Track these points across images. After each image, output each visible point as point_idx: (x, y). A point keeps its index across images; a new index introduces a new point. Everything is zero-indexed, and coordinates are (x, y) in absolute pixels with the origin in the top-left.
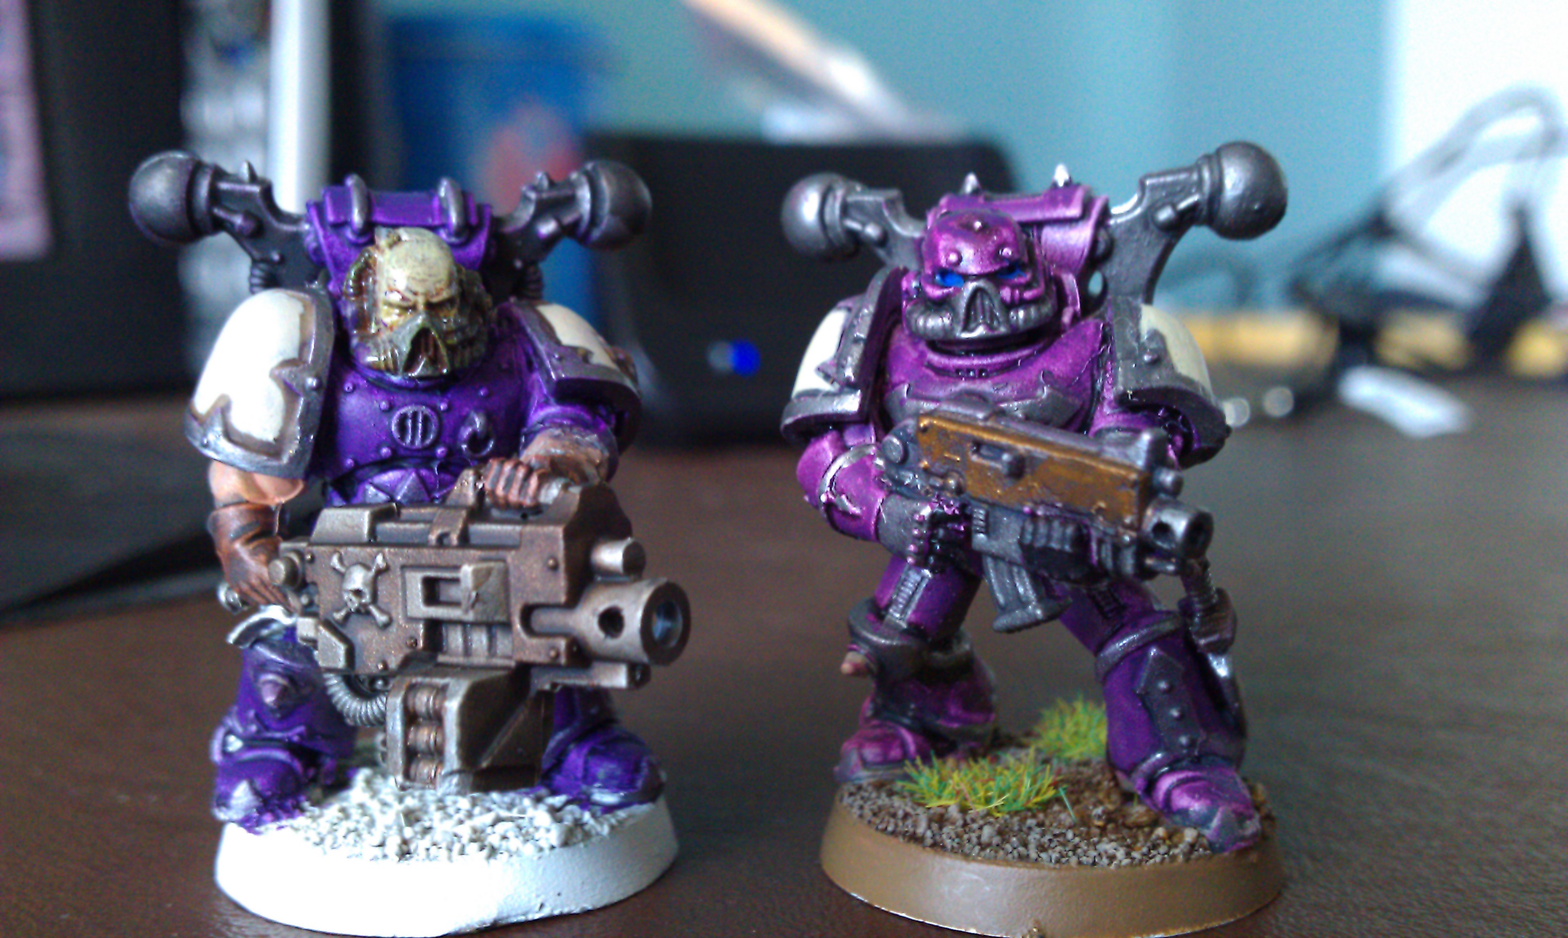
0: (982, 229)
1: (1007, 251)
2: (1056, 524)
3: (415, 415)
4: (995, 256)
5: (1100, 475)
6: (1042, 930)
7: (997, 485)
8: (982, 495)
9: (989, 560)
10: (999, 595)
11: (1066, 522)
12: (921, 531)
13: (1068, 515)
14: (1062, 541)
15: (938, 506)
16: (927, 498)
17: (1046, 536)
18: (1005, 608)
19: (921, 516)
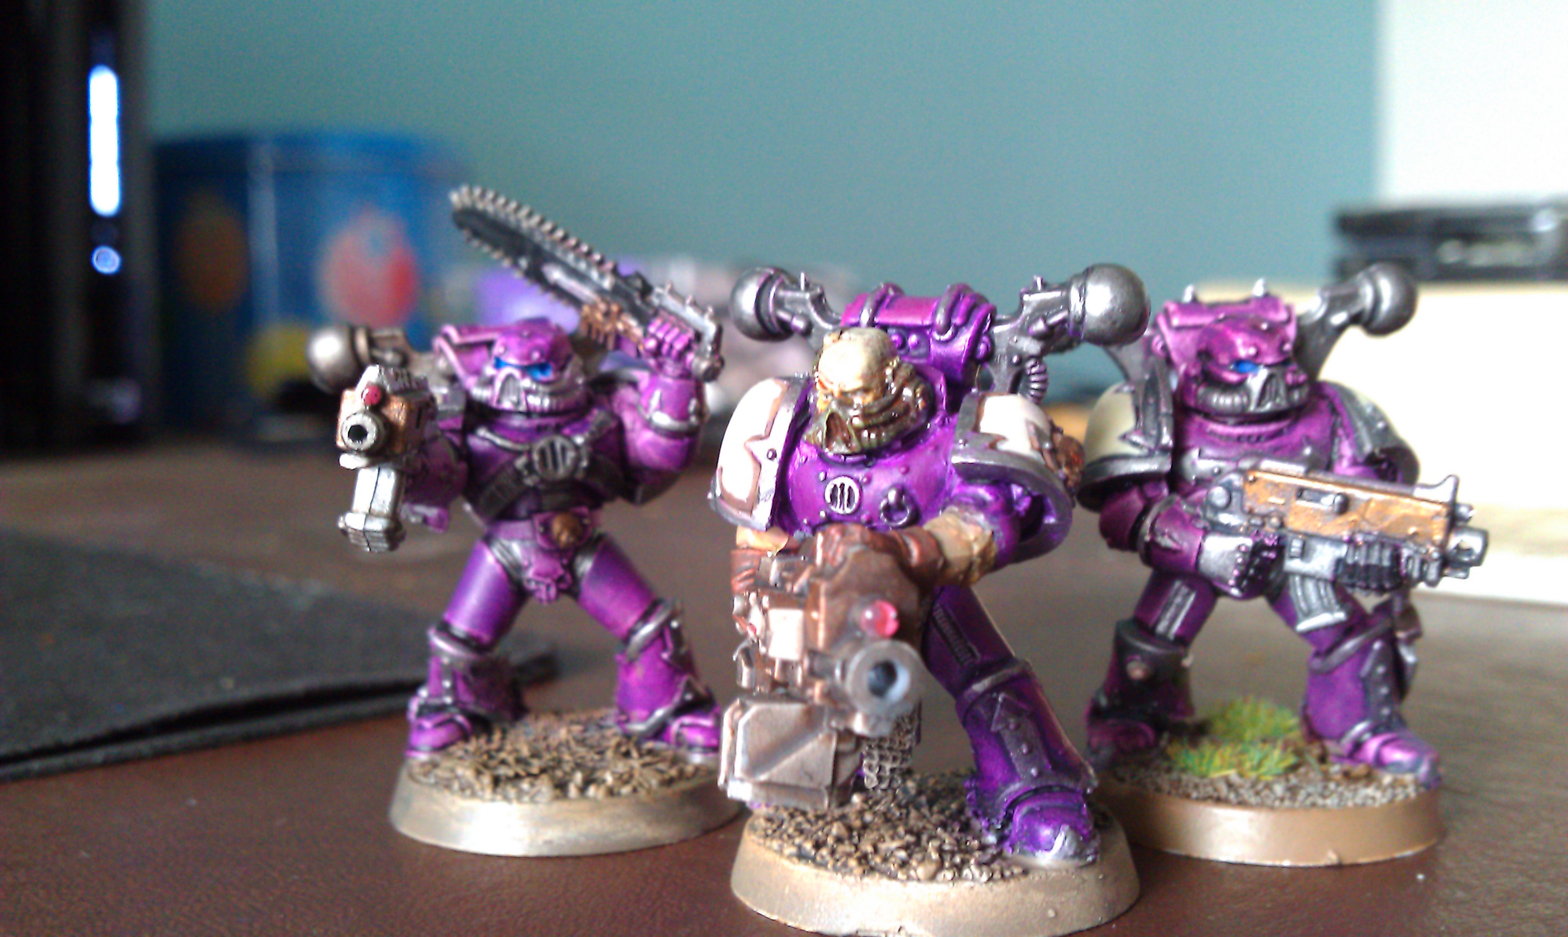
0: (1269, 329)
1: (1288, 347)
3: (842, 486)
4: (1280, 351)
5: (1418, 510)
6: (1340, 858)
7: (1319, 521)
8: (1302, 529)
9: (1297, 579)
10: (1303, 605)
11: (1383, 546)
12: (1244, 559)
13: (1384, 540)
14: (1380, 559)
15: (1258, 539)
16: (1247, 534)
17: (1368, 556)
18: (1309, 614)
19: (1247, 547)
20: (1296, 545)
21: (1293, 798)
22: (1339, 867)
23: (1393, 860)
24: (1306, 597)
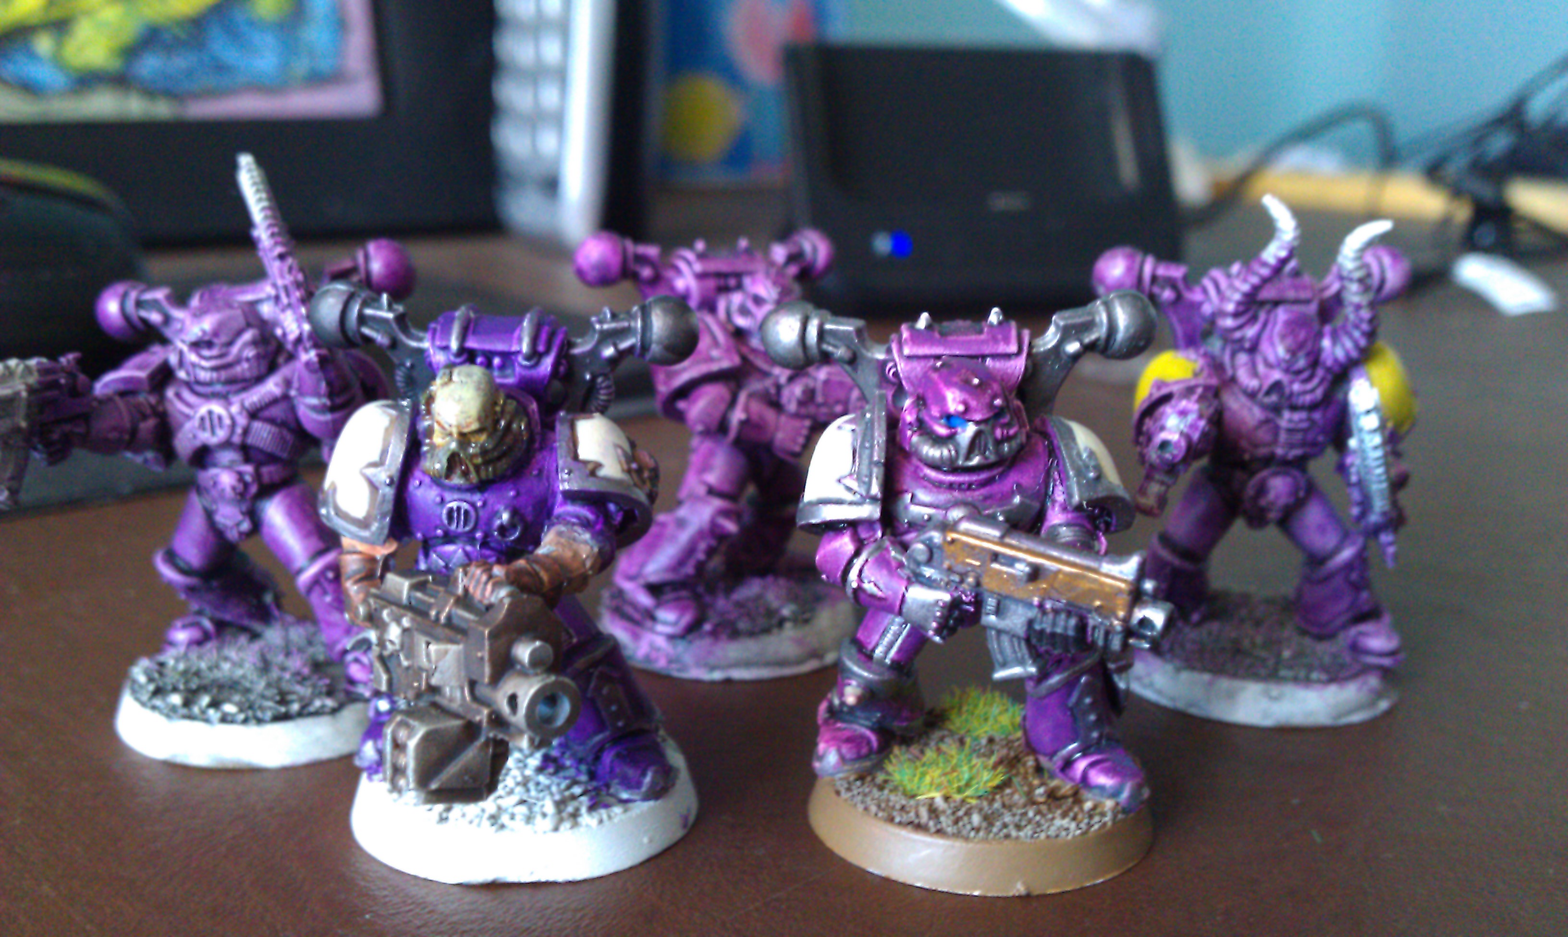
0: (980, 385)
1: (998, 402)
2: (1063, 616)
3: (459, 509)
4: (991, 405)
5: (1102, 584)
6: (1027, 888)
7: (1012, 585)
8: (997, 590)
9: (993, 633)
10: (999, 657)
11: (1069, 614)
12: (942, 614)
13: (1071, 609)
14: (1066, 628)
15: (956, 594)
16: (947, 587)
17: (1054, 624)
18: (1004, 665)
19: (945, 603)
20: (991, 603)
21: (988, 830)
22: (1027, 898)
23: (1083, 889)
24: (1002, 652)
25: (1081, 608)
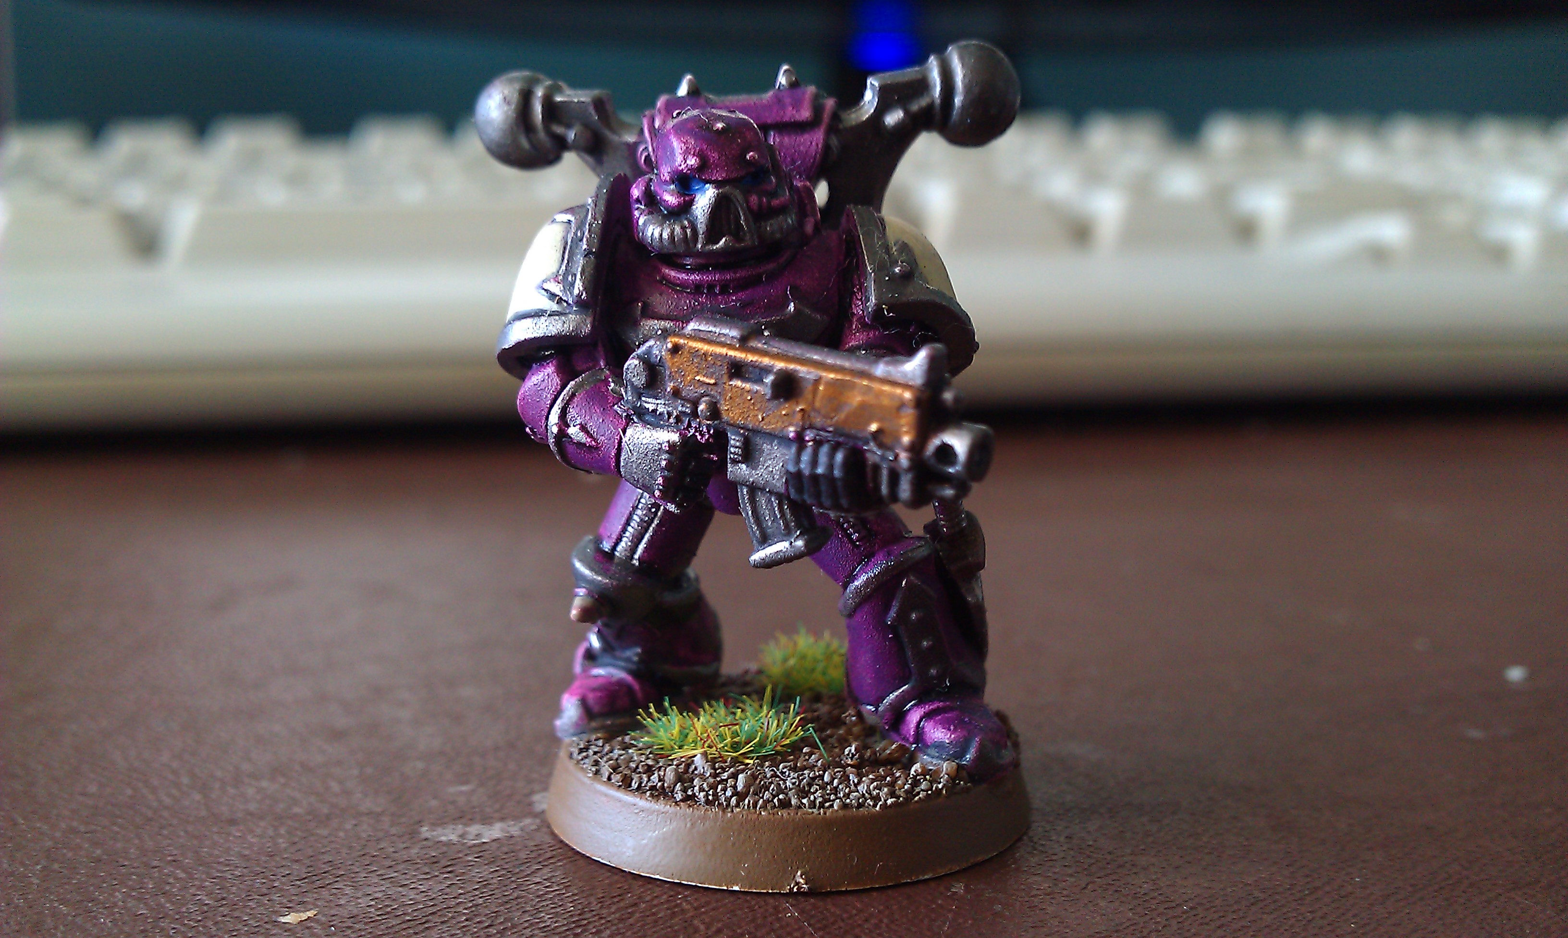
0: (727, 131)
1: (751, 155)
2: (826, 450)
4: (740, 160)
7: (758, 410)
8: (741, 421)
9: (745, 492)
10: (756, 528)
11: (836, 446)
12: (669, 462)
13: (840, 438)
14: (831, 466)
15: (687, 433)
16: (674, 422)
17: (814, 463)
18: (764, 539)
19: (672, 445)
24: (759, 521)
25: (855, 438)
